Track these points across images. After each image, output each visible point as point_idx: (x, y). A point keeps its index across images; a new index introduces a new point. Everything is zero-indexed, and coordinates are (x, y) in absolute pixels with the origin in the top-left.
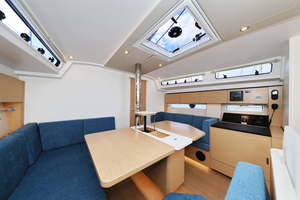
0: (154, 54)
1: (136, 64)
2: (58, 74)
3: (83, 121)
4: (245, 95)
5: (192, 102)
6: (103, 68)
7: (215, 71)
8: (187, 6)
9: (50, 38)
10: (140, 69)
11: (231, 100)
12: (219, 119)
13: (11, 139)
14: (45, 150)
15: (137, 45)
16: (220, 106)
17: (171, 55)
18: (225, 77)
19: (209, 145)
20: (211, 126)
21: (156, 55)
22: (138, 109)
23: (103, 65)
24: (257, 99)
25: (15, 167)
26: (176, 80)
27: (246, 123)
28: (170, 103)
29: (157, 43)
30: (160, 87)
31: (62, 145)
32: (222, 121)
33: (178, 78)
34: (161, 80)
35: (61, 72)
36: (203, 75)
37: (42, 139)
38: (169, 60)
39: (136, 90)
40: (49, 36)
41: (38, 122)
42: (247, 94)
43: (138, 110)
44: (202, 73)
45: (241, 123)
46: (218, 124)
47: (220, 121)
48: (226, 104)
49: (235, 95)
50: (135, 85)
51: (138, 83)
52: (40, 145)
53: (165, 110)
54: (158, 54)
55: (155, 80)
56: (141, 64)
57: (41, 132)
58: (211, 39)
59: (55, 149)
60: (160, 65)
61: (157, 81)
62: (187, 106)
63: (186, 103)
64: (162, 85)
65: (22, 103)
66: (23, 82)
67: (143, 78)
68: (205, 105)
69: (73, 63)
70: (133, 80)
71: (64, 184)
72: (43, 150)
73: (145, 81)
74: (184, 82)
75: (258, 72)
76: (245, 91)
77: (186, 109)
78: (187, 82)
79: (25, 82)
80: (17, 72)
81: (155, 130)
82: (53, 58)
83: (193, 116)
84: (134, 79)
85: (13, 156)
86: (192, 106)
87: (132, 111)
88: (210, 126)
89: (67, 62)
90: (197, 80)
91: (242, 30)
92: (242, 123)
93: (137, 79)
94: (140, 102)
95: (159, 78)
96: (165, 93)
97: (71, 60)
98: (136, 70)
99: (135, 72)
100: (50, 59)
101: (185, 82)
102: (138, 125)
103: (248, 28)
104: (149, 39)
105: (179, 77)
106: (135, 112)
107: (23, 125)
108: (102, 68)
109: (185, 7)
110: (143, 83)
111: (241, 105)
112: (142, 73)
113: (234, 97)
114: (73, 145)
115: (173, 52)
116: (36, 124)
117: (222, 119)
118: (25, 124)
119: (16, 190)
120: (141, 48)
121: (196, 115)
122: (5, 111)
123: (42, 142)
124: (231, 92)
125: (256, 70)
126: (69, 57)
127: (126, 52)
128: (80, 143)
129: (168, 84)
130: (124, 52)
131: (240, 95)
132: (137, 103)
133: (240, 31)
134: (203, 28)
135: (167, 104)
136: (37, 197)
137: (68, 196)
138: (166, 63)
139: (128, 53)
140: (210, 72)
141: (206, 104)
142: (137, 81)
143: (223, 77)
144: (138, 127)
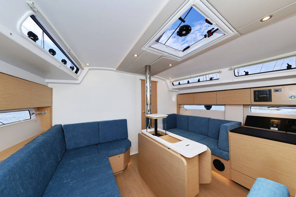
0: (163, 55)
1: (146, 66)
2: (78, 80)
3: (98, 123)
4: (274, 94)
5: (208, 103)
6: (116, 72)
7: (233, 67)
8: (194, 5)
9: (71, 50)
10: (150, 70)
11: (255, 101)
12: (241, 123)
13: (42, 139)
14: (69, 149)
15: (145, 48)
16: (242, 107)
17: (181, 54)
18: (247, 74)
19: (228, 153)
20: (231, 131)
21: (165, 56)
22: (149, 111)
23: (115, 69)
24: (291, 99)
25: (48, 163)
26: (188, 79)
27: (277, 129)
28: (183, 104)
29: (165, 43)
30: (171, 87)
31: (82, 146)
32: (245, 125)
33: (191, 78)
34: (172, 80)
35: (80, 78)
36: (219, 72)
37: (66, 139)
38: (179, 60)
39: (147, 91)
40: (69, 48)
41: (63, 124)
42: (277, 93)
43: (149, 113)
44: (218, 71)
45: (270, 129)
46: (239, 129)
47: (242, 125)
48: (250, 105)
49: (261, 95)
50: (146, 87)
51: (148, 84)
52: (65, 144)
53: (177, 112)
54: (167, 54)
55: (165, 80)
56: (150, 66)
57: (65, 133)
58: (226, 33)
59: (77, 148)
60: (170, 65)
61: (168, 81)
62: (203, 108)
63: (201, 105)
64: (173, 85)
65: (50, 107)
66: (52, 89)
67: (153, 79)
68: (224, 107)
69: (90, 69)
70: (143, 82)
71: (85, 182)
72: (67, 149)
73: (156, 82)
74: (197, 81)
75: (291, 66)
76: (274, 90)
77: (200, 111)
78: (200, 81)
79: (53, 89)
80: (47, 81)
81: (166, 134)
82: (73, 66)
83: (209, 119)
84: (144, 80)
85: (45, 153)
86: (208, 107)
87: (143, 113)
88: (229, 131)
89: (84, 69)
90: (213, 79)
91: (264, 20)
92: (272, 129)
93: (147, 80)
94: (151, 104)
95: (170, 78)
96: (177, 93)
97: (88, 66)
98: (146, 71)
99: (145, 73)
100: (71, 67)
101: (199, 81)
102: (149, 128)
103: (271, 17)
104: (157, 41)
105: (192, 76)
106: (146, 115)
107: (52, 127)
108: (114, 72)
109: (192, 6)
110: (154, 84)
111: (270, 106)
112: (152, 75)
113: (259, 97)
114: (91, 145)
115: (183, 51)
116: (61, 125)
117: (244, 123)
118: (53, 126)
119: (50, 183)
120: (149, 51)
121: (212, 118)
122: (39, 114)
123: (66, 142)
124: (255, 92)
125: (288, 64)
126: (86, 64)
127: (136, 56)
128: (97, 144)
129: (179, 84)
130: (134, 55)
131: (267, 95)
132: (147, 104)
133: (261, 21)
134: (214, 24)
135: (179, 105)
136: (65, 191)
137: (89, 193)
138: (176, 63)
139: (138, 55)
140: (228, 68)
141: (225, 105)
142: (147, 83)
143: (244, 73)
144: (149, 130)
